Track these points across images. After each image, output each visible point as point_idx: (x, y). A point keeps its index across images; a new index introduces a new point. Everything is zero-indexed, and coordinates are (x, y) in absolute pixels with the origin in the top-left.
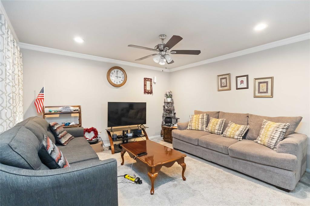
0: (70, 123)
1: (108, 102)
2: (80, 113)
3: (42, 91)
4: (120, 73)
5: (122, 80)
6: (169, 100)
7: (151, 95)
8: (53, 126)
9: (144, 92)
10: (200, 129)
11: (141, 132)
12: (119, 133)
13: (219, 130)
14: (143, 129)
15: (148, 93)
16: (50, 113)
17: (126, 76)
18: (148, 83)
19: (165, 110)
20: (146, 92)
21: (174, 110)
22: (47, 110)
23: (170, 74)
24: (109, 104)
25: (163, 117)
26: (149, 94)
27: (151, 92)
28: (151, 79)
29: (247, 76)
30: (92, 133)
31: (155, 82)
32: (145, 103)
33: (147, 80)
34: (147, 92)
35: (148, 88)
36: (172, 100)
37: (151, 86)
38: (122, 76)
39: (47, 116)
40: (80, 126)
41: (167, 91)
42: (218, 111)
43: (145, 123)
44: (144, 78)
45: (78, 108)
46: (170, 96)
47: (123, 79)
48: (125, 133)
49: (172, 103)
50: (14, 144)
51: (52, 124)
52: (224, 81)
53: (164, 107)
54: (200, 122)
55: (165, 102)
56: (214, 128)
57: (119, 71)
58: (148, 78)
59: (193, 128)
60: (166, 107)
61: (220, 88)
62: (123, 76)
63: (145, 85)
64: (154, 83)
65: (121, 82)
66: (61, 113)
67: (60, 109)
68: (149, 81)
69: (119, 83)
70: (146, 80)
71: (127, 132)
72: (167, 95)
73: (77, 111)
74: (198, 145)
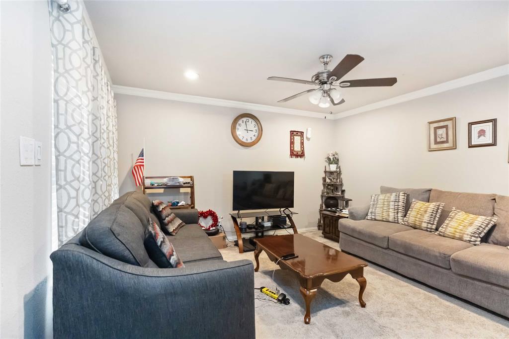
0: (178, 203)
1: (234, 171)
2: (192, 187)
3: (142, 154)
4: (251, 124)
5: (254, 136)
6: (333, 168)
7: (303, 159)
8: (158, 206)
9: (291, 155)
10: (391, 219)
11: (286, 221)
12: (250, 221)
13: (430, 223)
14: (288, 216)
15: (297, 156)
16: (152, 187)
17: (260, 129)
18: (297, 139)
19: (326, 185)
20: (293, 154)
21: (342, 185)
22: (148, 182)
23: (336, 122)
24: (236, 174)
25: (322, 196)
26: (299, 158)
27: (301, 155)
28: (302, 133)
29: (494, 121)
30: (209, 218)
31: (309, 136)
32: (293, 173)
33: (295, 133)
34: (295, 155)
35: (297, 148)
36: (339, 167)
37: (302, 143)
38: (254, 129)
39: (148, 191)
40: (193, 208)
41: (330, 153)
42: (428, 188)
43: (292, 206)
44: (291, 131)
45: (189, 180)
46: (336, 161)
47: (256, 134)
48: (260, 221)
49: (338, 173)
50: (117, 229)
51: (156, 202)
52: (441, 132)
53: (324, 179)
54: (392, 207)
55: (325, 172)
56: (419, 218)
57: (250, 120)
58: (296, 130)
59: (377, 218)
60: (328, 180)
61: (433, 146)
62: (256, 128)
63: (292, 143)
64: (307, 138)
65: (254, 138)
66: (167, 187)
67: (165, 180)
68: (299, 135)
69: (249, 141)
70: (293, 133)
71: (263, 220)
72: (330, 159)
73: (189, 185)
74: (388, 248)
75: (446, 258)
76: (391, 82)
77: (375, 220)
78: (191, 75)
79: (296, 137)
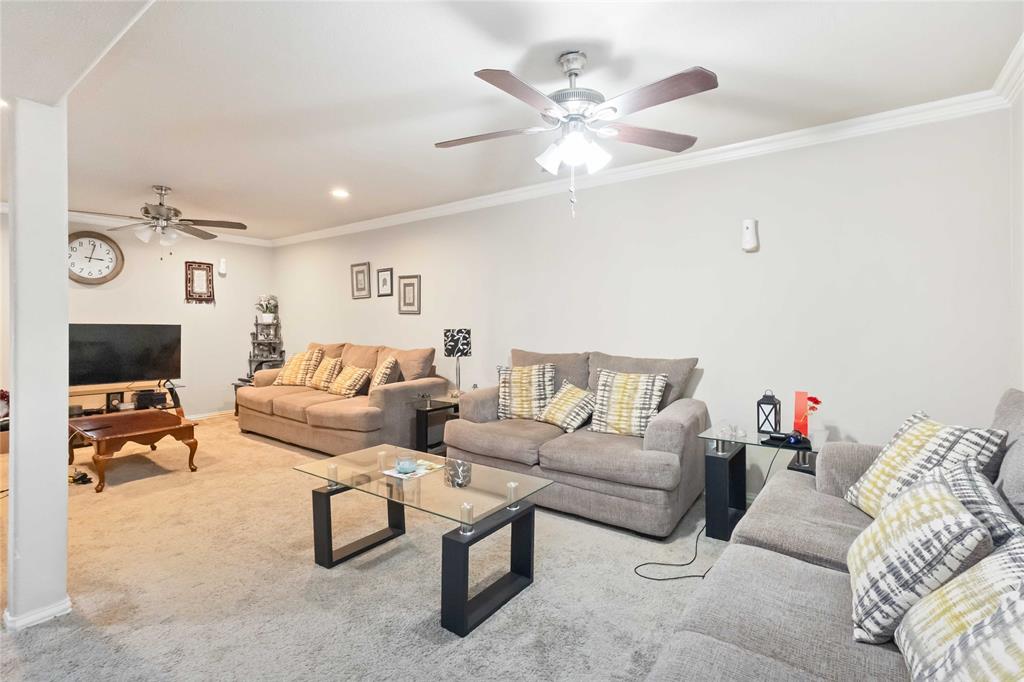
1: (70, 325)
4: (102, 249)
5: (108, 267)
6: (268, 318)
7: (211, 305)
9: (187, 299)
10: (298, 382)
11: (165, 399)
12: (98, 402)
14: (172, 391)
15: (200, 300)
17: (120, 258)
18: (200, 277)
19: (257, 345)
20: (190, 296)
21: (281, 343)
23: (274, 251)
24: (73, 328)
25: (250, 362)
26: (204, 304)
27: (209, 299)
28: (209, 267)
29: (391, 270)
31: (223, 272)
33: (195, 266)
34: (196, 299)
35: (200, 286)
36: (276, 318)
37: (210, 282)
38: (107, 258)
41: (263, 297)
42: (343, 342)
43: (178, 376)
44: (186, 263)
46: (273, 309)
47: (112, 265)
48: (115, 402)
49: (277, 326)
52: (361, 276)
53: (255, 336)
54: (302, 367)
55: (257, 325)
57: (98, 242)
58: (197, 261)
60: (260, 338)
61: (356, 293)
62: (112, 255)
63: (189, 281)
64: (220, 274)
65: (105, 272)
68: (203, 269)
69: (96, 276)
70: (189, 265)
71: (122, 401)
72: (261, 305)
74: (272, 414)
75: (304, 412)
76: (242, 227)
77: (283, 385)
79: (196, 272)
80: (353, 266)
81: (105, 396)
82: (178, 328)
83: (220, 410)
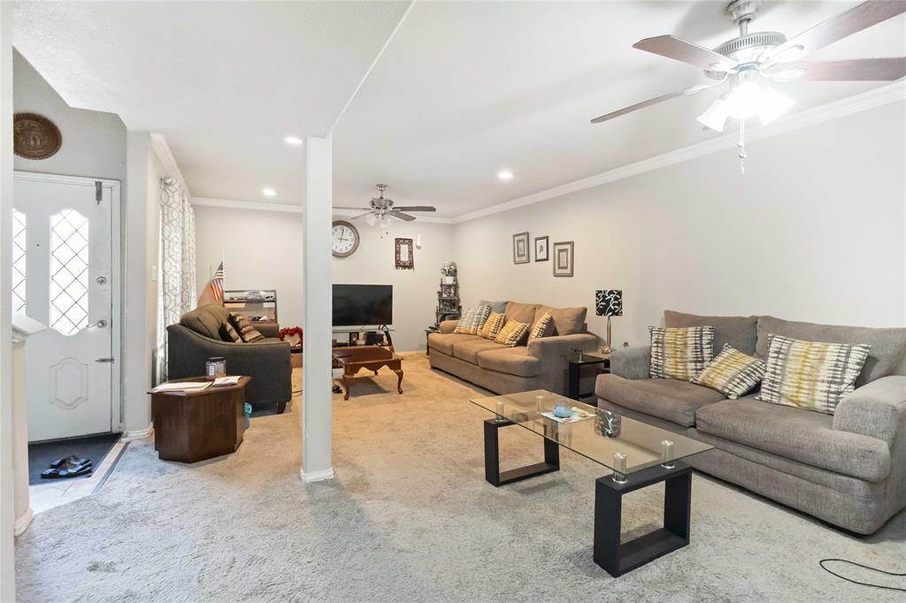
0: (260, 318)
1: (334, 286)
2: (274, 301)
3: (221, 268)
4: (347, 232)
5: (350, 245)
6: (449, 280)
7: (412, 270)
8: (235, 317)
9: (396, 266)
11: (383, 339)
12: (343, 338)
14: (387, 333)
15: (404, 267)
16: (232, 301)
17: (357, 238)
18: (404, 248)
19: (442, 301)
20: (399, 264)
21: (459, 300)
22: (227, 296)
23: (454, 227)
25: (437, 314)
26: (407, 270)
27: (410, 266)
28: (410, 241)
29: (547, 238)
30: (297, 336)
31: (419, 245)
33: (401, 241)
34: (402, 266)
35: (404, 258)
36: (455, 280)
37: (411, 253)
38: (349, 238)
39: (227, 305)
40: (276, 322)
41: (446, 263)
43: (391, 323)
44: (396, 239)
45: (272, 294)
46: (453, 273)
47: (353, 243)
48: (354, 339)
49: (456, 286)
51: (233, 314)
52: (521, 245)
53: (440, 294)
55: (442, 285)
57: (345, 228)
58: (403, 238)
60: (444, 296)
61: (517, 259)
62: (353, 236)
63: (398, 252)
64: (416, 246)
65: (349, 248)
66: (248, 301)
67: (245, 295)
68: (407, 244)
69: (344, 251)
70: (398, 241)
71: (358, 338)
72: (445, 270)
73: (270, 299)
75: (476, 357)
77: (460, 333)
78: (269, 192)
79: (402, 246)
80: (514, 236)
81: (348, 334)
82: (391, 286)
83: (417, 349)
